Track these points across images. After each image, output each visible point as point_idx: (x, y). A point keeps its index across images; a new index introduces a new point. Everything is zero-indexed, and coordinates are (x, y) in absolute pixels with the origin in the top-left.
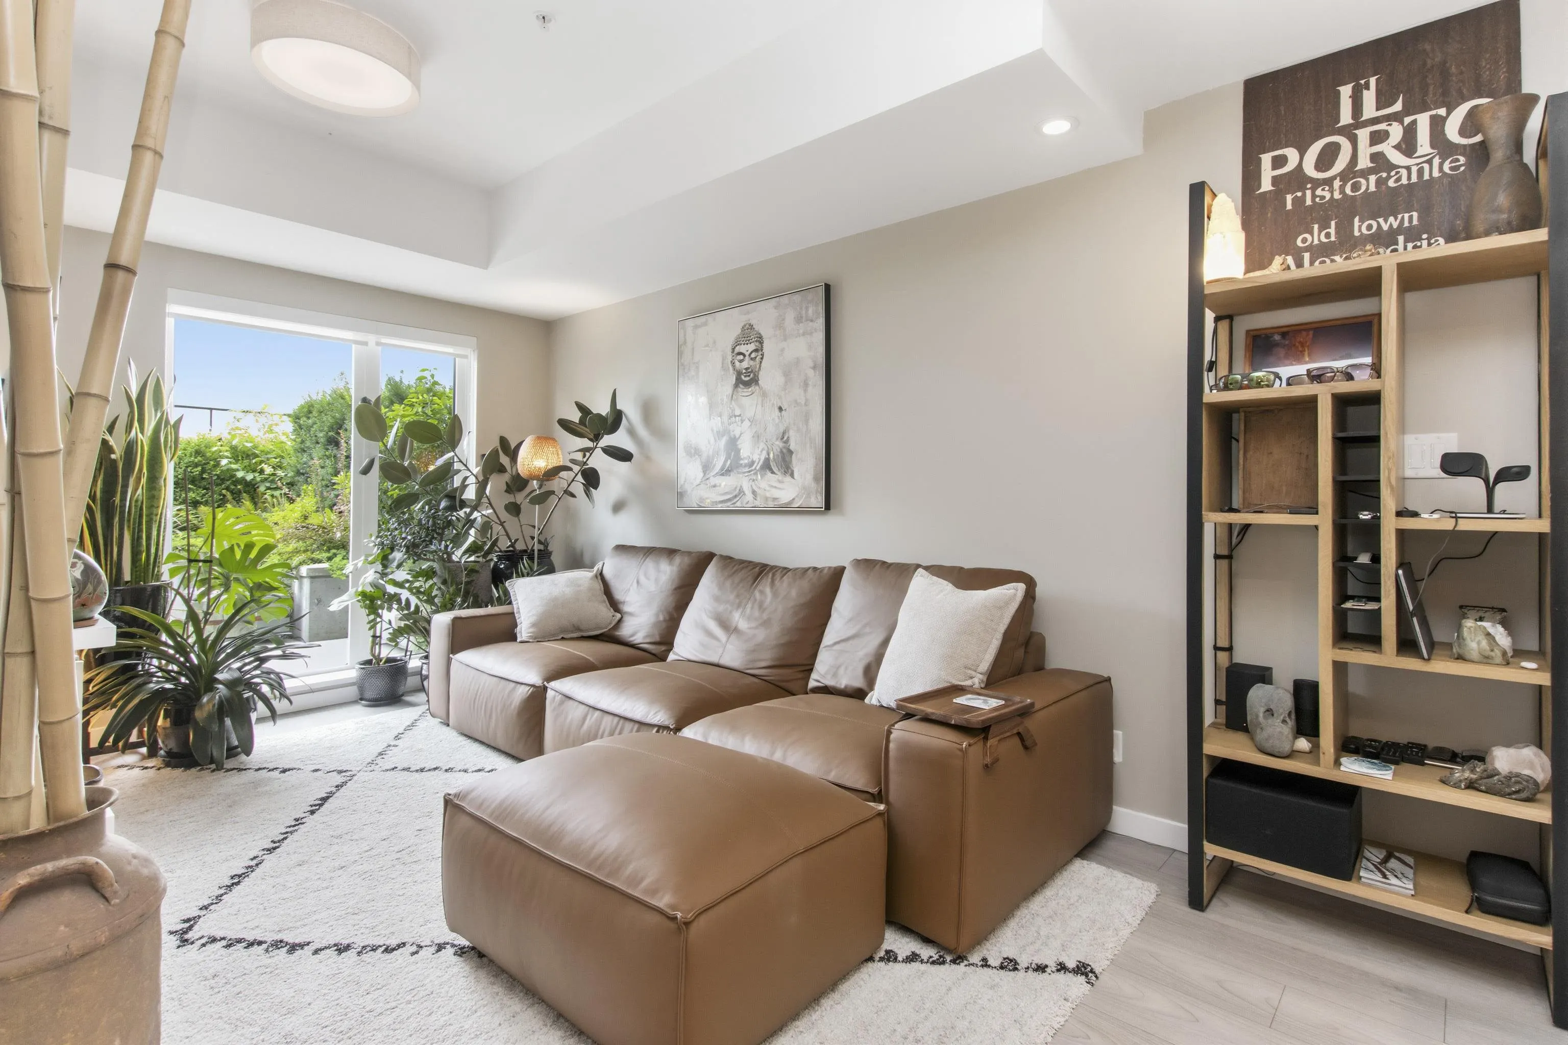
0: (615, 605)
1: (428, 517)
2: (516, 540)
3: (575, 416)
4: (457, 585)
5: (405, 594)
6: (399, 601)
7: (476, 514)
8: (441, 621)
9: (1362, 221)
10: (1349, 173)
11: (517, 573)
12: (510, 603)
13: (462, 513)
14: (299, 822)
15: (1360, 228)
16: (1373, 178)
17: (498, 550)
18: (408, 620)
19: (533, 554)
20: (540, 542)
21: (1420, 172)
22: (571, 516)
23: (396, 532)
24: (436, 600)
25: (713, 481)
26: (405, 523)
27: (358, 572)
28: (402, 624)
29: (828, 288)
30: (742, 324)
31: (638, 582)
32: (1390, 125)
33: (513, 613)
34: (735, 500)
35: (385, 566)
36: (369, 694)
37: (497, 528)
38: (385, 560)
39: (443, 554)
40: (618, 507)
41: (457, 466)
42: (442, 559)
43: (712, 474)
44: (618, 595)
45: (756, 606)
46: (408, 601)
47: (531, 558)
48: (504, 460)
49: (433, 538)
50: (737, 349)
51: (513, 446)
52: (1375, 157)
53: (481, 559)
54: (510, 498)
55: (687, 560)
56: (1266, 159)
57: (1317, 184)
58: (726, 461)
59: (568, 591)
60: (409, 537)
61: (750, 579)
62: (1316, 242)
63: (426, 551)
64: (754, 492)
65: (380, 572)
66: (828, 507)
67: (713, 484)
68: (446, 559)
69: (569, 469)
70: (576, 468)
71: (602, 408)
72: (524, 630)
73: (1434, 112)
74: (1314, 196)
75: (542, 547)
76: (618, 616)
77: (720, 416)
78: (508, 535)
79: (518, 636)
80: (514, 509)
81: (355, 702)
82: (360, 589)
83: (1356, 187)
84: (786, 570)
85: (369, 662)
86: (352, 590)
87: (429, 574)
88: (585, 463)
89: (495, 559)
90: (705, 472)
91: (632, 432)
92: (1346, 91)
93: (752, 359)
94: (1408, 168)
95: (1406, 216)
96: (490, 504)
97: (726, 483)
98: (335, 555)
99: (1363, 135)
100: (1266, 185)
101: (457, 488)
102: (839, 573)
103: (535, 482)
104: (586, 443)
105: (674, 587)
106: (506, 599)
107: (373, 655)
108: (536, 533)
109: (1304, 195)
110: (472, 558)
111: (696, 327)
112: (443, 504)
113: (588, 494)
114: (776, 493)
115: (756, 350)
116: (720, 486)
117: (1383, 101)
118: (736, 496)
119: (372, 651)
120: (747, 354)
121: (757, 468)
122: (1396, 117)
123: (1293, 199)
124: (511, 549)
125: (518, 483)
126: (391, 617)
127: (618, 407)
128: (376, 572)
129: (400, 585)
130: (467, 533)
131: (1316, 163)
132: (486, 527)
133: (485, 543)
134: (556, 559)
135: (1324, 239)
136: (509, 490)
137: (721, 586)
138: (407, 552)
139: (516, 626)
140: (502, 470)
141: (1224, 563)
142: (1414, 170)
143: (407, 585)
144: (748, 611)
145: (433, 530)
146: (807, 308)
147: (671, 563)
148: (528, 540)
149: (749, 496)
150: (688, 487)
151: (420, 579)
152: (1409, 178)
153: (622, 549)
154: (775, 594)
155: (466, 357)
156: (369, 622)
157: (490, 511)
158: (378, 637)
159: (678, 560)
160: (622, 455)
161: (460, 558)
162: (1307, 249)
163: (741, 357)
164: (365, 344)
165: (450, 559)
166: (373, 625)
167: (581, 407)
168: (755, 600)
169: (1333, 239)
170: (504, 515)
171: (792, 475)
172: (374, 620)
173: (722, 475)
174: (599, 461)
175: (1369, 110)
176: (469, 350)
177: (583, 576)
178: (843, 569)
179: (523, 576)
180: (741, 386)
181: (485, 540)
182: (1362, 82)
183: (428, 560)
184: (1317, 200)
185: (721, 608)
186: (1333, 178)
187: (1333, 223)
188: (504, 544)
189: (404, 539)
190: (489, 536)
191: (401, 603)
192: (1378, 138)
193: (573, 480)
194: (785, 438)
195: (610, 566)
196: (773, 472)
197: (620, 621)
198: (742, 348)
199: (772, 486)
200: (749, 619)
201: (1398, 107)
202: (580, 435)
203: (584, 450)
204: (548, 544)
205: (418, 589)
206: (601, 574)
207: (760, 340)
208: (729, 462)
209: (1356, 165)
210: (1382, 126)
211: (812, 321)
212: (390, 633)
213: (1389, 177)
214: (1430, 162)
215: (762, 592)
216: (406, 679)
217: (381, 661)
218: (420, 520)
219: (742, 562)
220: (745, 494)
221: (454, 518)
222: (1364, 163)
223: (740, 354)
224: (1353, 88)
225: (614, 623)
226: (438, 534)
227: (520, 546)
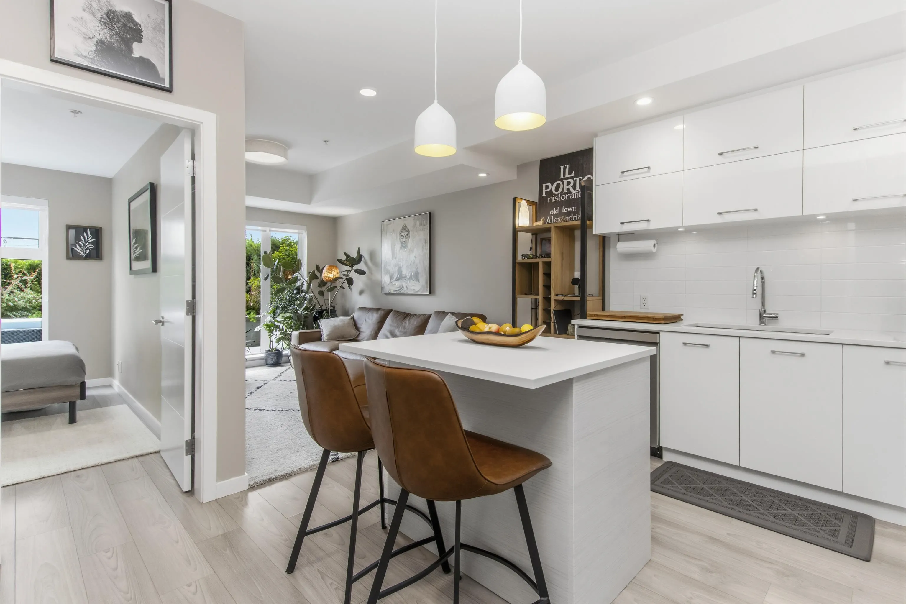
0: (357, 328)
1: (290, 297)
2: (322, 306)
3: (344, 258)
4: (300, 322)
5: (281, 325)
6: (279, 328)
7: (307, 295)
8: (295, 334)
9: (564, 208)
10: (562, 193)
11: (322, 317)
12: (320, 328)
13: (301, 295)
14: (254, 391)
15: (564, 210)
16: (567, 195)
17: (315, 309)
18: (283, 335)
19: (329, 311)
20: (331, 306)
21: (577, 195)
22: (344, 295)
23: (278, 302)
24: (293, 328)
25: (394, 283)
26: (281, 299)
27: (265, 317)
28: (281, 336)
29: (430, 214)
30: (403, 225)
31: (366, 321)
32: (571, 180)
33: (321, 332)
34: (401, 290)
35: (274, 315)
36: (270, 362)
37: (315, 301)
38: (274, 312)
39: (295, 310)
40: (361, 293)
41: (299, 278)
42: (294, 312)
43: (393, 280)
44: (359, 326)
45: (403, 327)
46: (283, 328)
47: (328, 312)
48: (317, 274)
49: (291, 304)
50: (401, 234)
51: (321, 269)
52: (568, 189)
53: (309, 313)
54: (320, 289)
55: (383, 312)
56: (544, 185)
57: (555, 195)
58: (398, 276)
59: (340, 323)
60: (283, 304)
61: (402, 319)
62: (554, 213)
63: (289, 309)
64: (407, 287)
65: (273, 317)
66: (430, 292)
67: (393, 284)
68: (296, 312)
69: (341, 278)
70: (345, 278)
71: (354, 255)
72: (324, 337)
73: (580, 178)
74: (554, 199)
75: (332, 308)
76: (359, 332)
77: (396, 259)
78: (319, 303)
79: (322, 339)
80: (322, 293)
81: (264, 365)
82: (265, 323)
83: (563, 198)
84: (415, 315)
85: (269, 351)
86: (262, 324)
87: (290, 318)
88: (348, 275)
89: (314, 313)
90: (391, 280)
91: (366, 263)
92: (562, 167)
93: (406, 238)
94: (574, 193)
95: (573, 208)
96: (312, 291)
97: (397, 284)
98: (250, 312)
99: (565, 181)
100: (544, 195)
101: (300, 286)
102: (430, 316)
103: (329, 283)
104: (348, 268)
105: (378, 321)
106: (318, 327)
107: (270, 348)
108: (330, 303)
109: (552, 198)
110: (306, 312)
111: (388, 225)
112: (295, 292)
113: (350, 288)
114: (413, 288)
115: (407, 235)
116: (396, 285)
117: (570, 173)
118: (401, 289)
119: (270, 346)
120: (404, 236)
121: (408, 278)
122: (572, 178)
123: (550, 199)
124: (320, 309)
125: (323, 284)
126: (277, 334)
127: (361, 254)
128: (271, 317)
129: (280, 322)
130: (304, 303)
131: (555, 189)
132: (311, 300)
133: (310, 307)
134: (338, 313)
135: (556, 213)
136: (320, 286)
137: (393, 321)
138: (282, 309)
139: (321, 336)
140: (317, 278)
141: (534, 310)
142: (576, 194)
143: (282, 322)
144: (400, 329)
145: (291, 302)
146: (423, 221)
147: (377, 314)
148: (327, 306)
149: (405, 289)
150: (385, 285)
151: (287, 320)
152: (574, 197)
153: (361, 309)
154: (409, 323)
155: (302, 234)
156: (269, 335)
157: (313, 294)
158: (272, 341)
159: (380, 312)
160: (361, 272)
161: (301, 312)
162: (552, 215)
163: (402, 237)
164: (265, 231)
165: (297, 313)
166: (270, 336)
167: (346, 254)
168: (403, 325)
169: (558, 213)
170: (318, 296)
171: (419, 281)
172: (270, 335)
173: (396, 281)
174: (353, 275)
175: (567, 175)
176: (303, 231)
177: (346, 318)
178: (432, 314)
179: (324, 318)
180: (403, 248)
181: (310, 305)
182: (566, 166)
183: (289, 313)
184: (555, 200)
185: (392, 328)
186: (559, 194)
187: (558, 208)
188: (318, 307)
189: (281, 305)
190: (312, 304)
191: (280, 328)
192: (568, 183)
193: (344, 282)
194: (417, 268)
195: (356, 315)
196: (413, 280)
197: (359, 334)
198: (403, 234)
199: (413, 285)
200: (400, 332)
201: (573, 175)
202: (346, 265)
203: (348, 271)
204: (335, 307)
205: (287, 323)
206: (353, 318)
207: (408, 231)
208: (399, 276)
209: (563, 191)
210: (569, 180)
211: (425, 225)
212: (276, 340)
213: (570, 196)
214: (579, 192)
215: (405, 323)
216: (282, 358)
217: (273, 350)
218: (287, 298)
219: (401, 312)
220: (404, 288)
221: (299, 297)
222: (565, 191)
223: (402, 236)
224: (564, 167)
225: (357, 335)
226: (293, 303)
227: (324, 308)
